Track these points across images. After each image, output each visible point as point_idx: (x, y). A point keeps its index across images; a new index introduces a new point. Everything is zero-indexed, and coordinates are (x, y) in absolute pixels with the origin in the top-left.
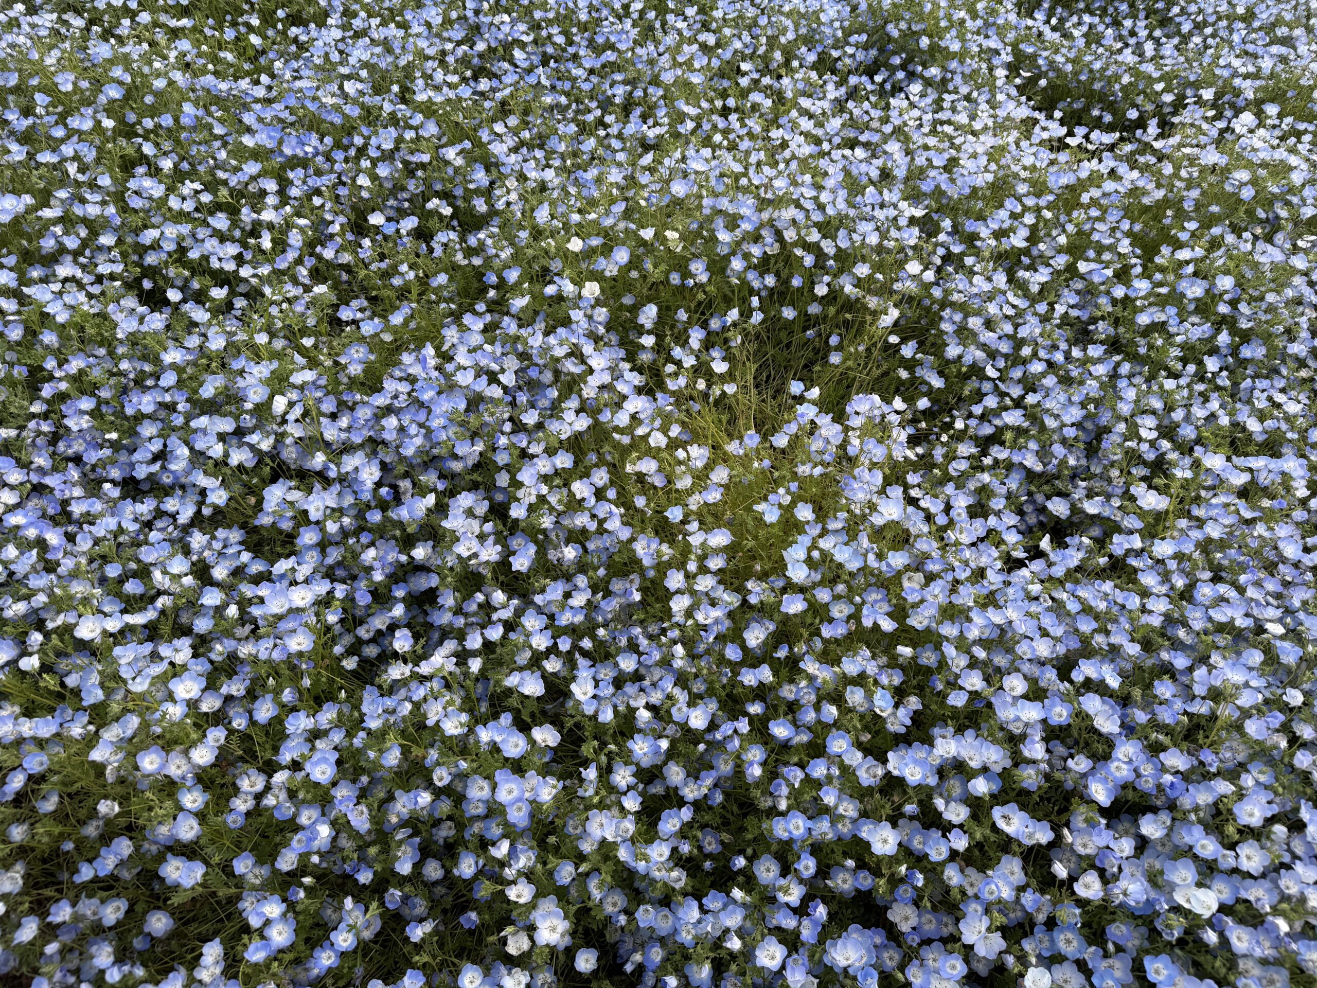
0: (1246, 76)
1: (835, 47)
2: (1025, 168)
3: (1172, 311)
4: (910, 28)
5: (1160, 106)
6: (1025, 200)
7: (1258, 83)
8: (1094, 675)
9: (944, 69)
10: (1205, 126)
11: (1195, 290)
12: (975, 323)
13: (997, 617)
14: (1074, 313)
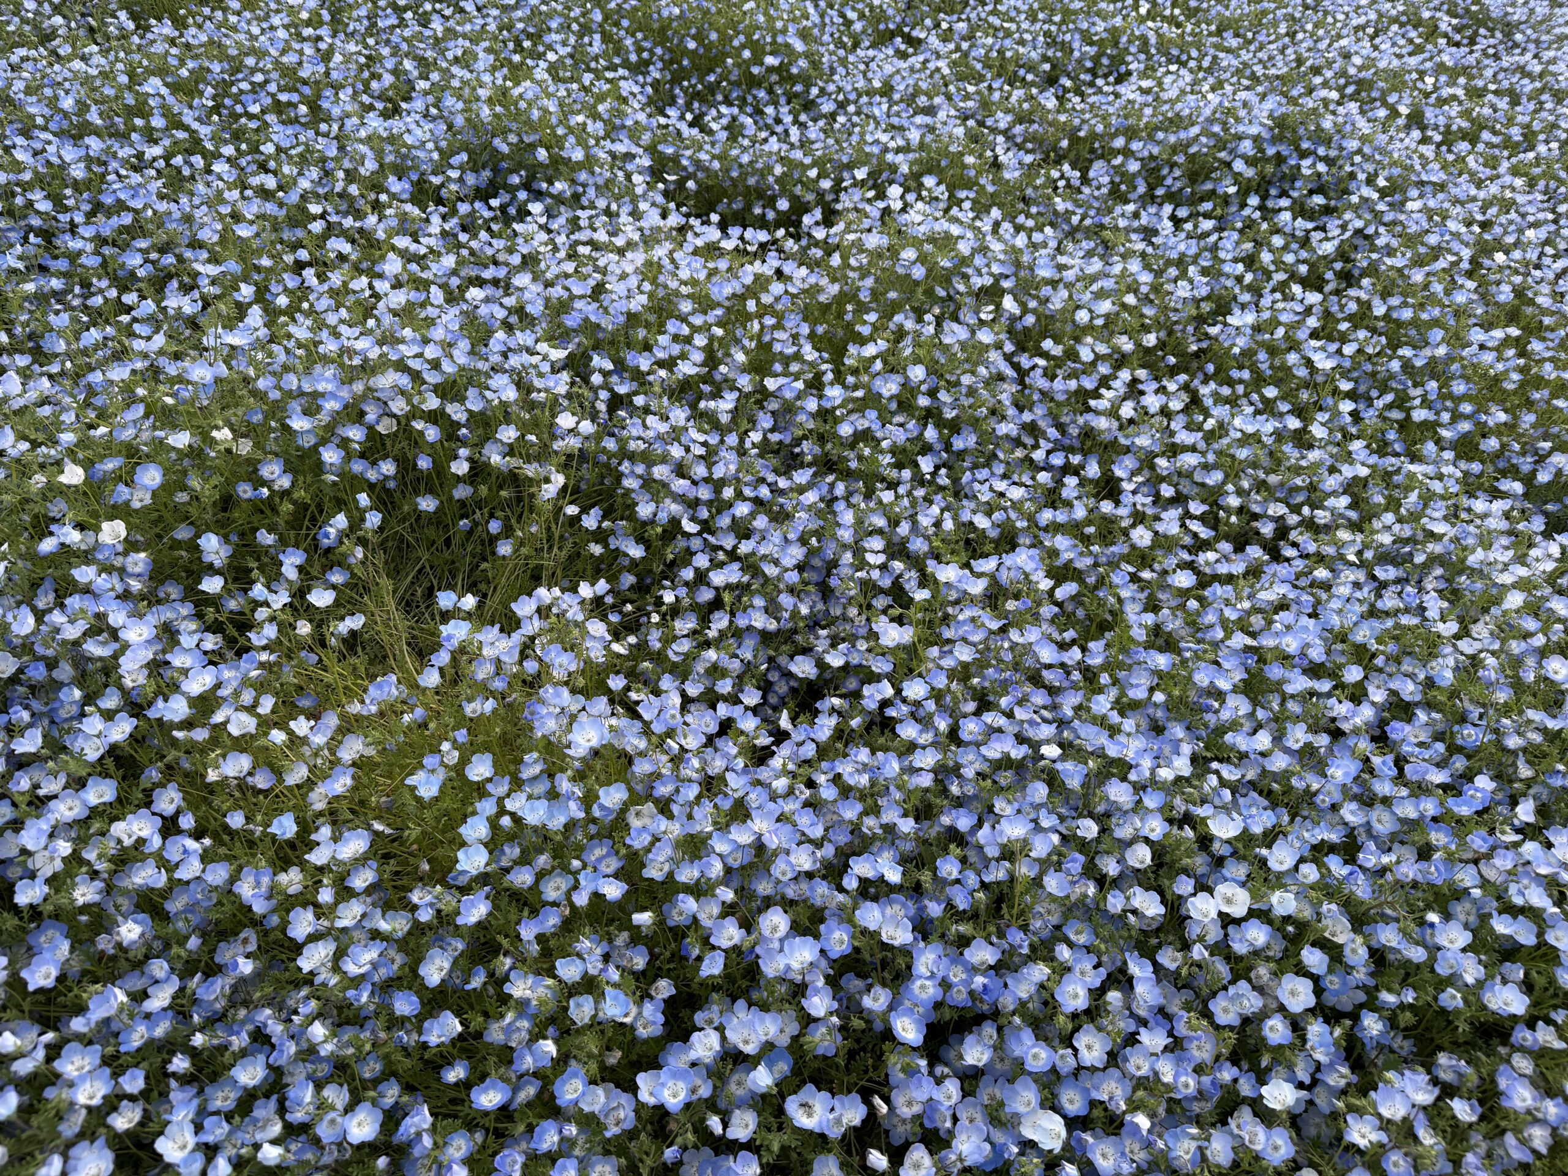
0: (898, 151)
1: (435, 173)
2: (685, 283)
3: (872, 414)
4: (522, 141)
5: (821, 194)
6: (691, 319)
7: (911, 156)
8: (870, 874)
9: (573, 182)
10: (868, 208)
11: (889, 387)
12: (660, 472)
13: (742, 835)
14: (775, 437)
